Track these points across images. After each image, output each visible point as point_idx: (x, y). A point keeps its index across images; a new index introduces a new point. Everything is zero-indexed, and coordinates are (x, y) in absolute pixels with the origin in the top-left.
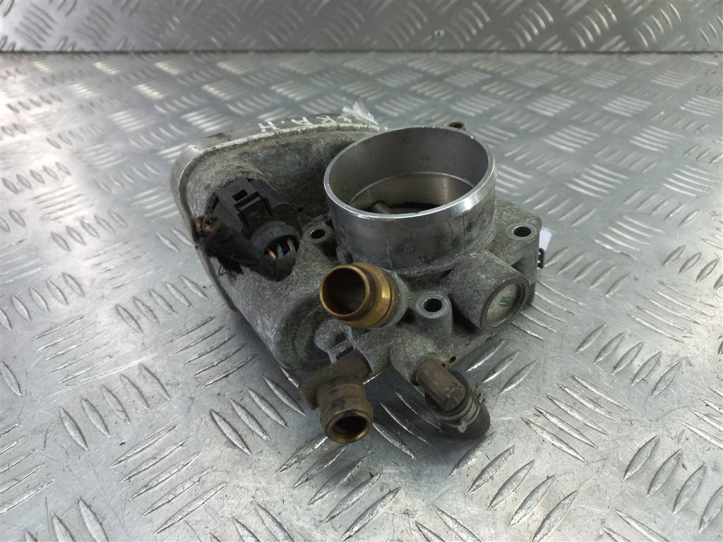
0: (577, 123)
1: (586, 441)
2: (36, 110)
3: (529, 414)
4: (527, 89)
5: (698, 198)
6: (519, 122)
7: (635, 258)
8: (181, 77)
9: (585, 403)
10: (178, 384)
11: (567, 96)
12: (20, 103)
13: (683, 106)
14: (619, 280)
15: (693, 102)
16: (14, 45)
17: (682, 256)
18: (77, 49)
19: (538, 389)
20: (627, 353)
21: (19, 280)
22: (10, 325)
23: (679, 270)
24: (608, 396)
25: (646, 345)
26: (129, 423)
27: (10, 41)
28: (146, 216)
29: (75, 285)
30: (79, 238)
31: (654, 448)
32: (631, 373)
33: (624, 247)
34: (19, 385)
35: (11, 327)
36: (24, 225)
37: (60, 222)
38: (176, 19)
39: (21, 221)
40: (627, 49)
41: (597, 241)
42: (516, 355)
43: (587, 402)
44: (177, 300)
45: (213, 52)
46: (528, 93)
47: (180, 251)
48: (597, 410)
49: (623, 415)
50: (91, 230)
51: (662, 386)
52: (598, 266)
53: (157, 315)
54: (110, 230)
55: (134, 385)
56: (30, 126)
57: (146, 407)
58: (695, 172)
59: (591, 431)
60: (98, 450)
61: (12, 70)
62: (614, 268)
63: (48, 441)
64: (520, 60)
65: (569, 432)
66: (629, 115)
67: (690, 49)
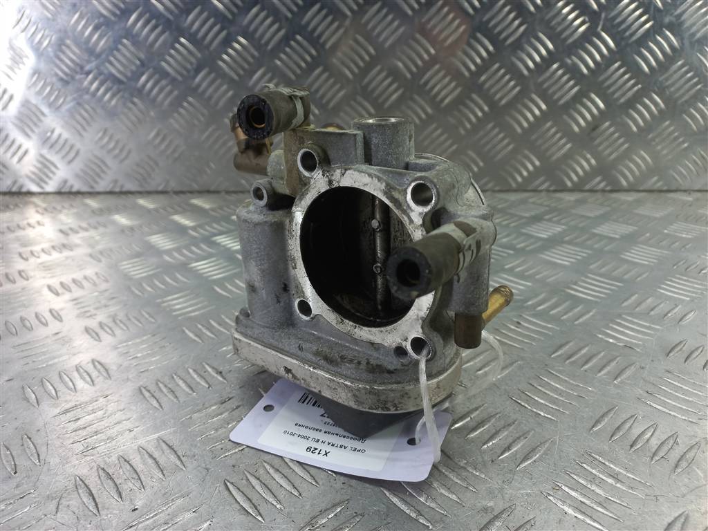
0: (570, 243)
1: (611, 515)
2: (83, 234)
3: (547, 487)
4: (522, 217)
5: (692, 301)
6: (515, 242)
7: (638, 350)
8: (213, 210)
9: (604, 478)
10: (194, 456)
11: (558, 222)
12: (71, 229)
13: (666, 229)
14: (626, 368)
15: (675, 227)
16: (72, 187)
17: (684, 348)
18: (124, 189)
19: (555, 464)
20: (643, 433)
21: (51, 365)
22: (38, 402)
23: (684, 360)
24: (628, 472)
25: (660, 426)
26: (143, 490)
27: (69, 184)
28: (174, 313)
29: (102, 370)
30: (110, 332)
31: (684, 523)
32: (649, 450)
33: (627, 341)
34: (38, 455)
35: (38, 405)
36: (61, 320)
37: (94, 319)
38: (212, 165)
39: (59, 318)
40: (608, 188)
41: (600, 336)
42: (531, 434)
43: (606, 476)
44: (198, 383)
45: (242, 192)
46: (523, 221)
47: (203, 341)
48: (618, 485)
49: (647, 491)
50: (121, 325)
51: (684, 464)
52: (604, 357)
53: (178, 396)
54: (140, 325)
55: (151, 456)
56: (77, 246)
57: (161, 476)
58: (685, 281)
59: (615, 506)
60: (109, 516)
61: (66, 205)
62: (618, 359)
63: (60, 507)
64: (513, 197)
65: (591, 505)
66: (617, 236)
67: (665, 188)
